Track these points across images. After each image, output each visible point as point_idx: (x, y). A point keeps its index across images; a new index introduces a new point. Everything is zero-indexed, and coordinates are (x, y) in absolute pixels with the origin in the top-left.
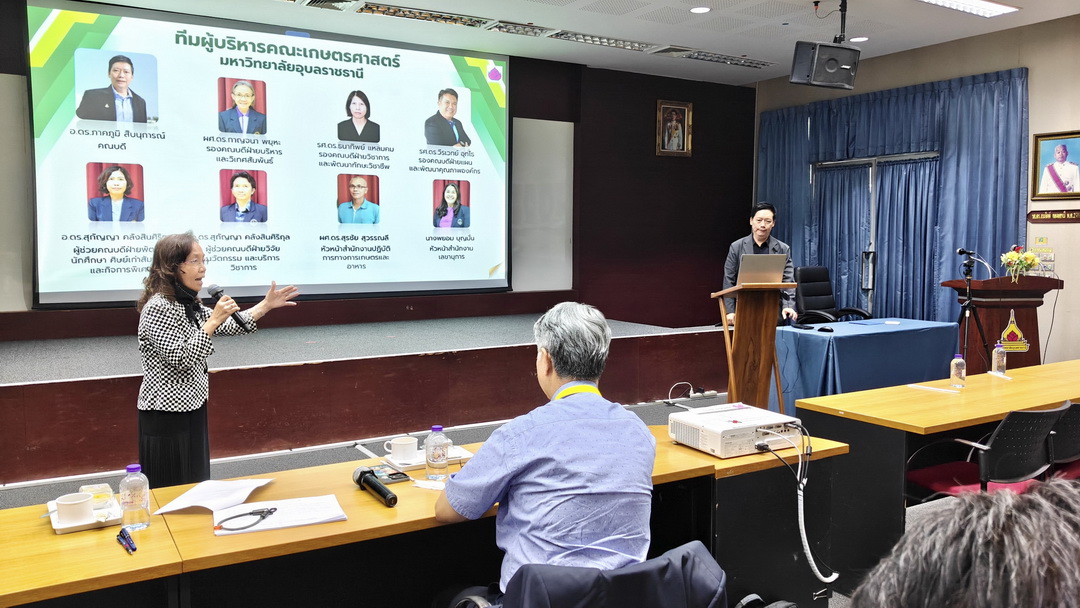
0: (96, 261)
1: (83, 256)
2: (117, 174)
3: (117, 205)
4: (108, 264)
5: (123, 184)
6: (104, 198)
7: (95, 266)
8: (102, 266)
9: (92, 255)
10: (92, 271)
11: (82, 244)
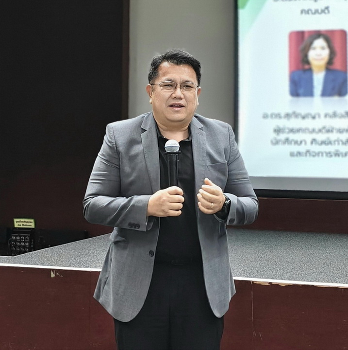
0: (296, 142)
1: (282, 137)
2: (320, 43)
3: (319, 78)
4: (309, 147)
5: (326, 53)
6: (305, 71)
7: (295, 148)
8: (302, 148)
9: (292, 136)
10: (292, 155)
11: (283, 123)
